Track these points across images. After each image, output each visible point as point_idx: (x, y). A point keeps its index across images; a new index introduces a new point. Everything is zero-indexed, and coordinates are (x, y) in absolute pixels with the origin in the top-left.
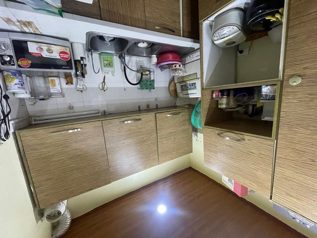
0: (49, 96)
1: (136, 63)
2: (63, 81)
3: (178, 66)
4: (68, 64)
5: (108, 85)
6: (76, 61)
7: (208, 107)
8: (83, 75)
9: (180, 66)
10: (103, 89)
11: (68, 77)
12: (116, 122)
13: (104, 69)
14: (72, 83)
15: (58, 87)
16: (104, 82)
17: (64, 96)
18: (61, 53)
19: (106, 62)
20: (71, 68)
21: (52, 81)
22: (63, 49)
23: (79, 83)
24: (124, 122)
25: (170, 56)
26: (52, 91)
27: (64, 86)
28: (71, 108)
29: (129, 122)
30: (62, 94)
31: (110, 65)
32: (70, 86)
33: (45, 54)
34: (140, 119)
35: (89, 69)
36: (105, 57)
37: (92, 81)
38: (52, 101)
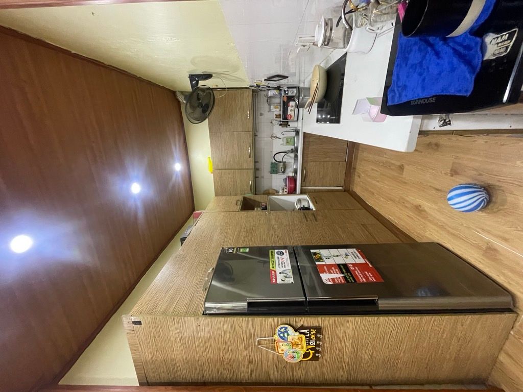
0: (270, 105)
1: (290, 163)
2: (278, 113)
3: (286, 190)
4: (285, 117)
5: (275, 140)
6: (288, 122)
7: (256, 200)
8: (280, 125)
9: (286, 192)
10: (272, 137)
11: (278, 116)
12: (251, 141)
13: (285, 139)
14: (276, 118)
15: (274, 110)
16: (277, 138)
17: (269, 112)
18: (291, 116)
19: (289, 140)
20: (283, 119)
21: (278, 108)
22: (293, 117)
23: (276, 122)
24: (250, 147)
25: (293, 186)
26: (272, 106)
27: (275, 113)
28: (261, 114)
29: (249, 151)
30: (270, 111)
31: (288, 142)
32: (275, 116)
33: (290, 108)
34: (250, 157)
35: (285, 129)
36: (293, 140)
37: (278, 130)
38: (266, 105)
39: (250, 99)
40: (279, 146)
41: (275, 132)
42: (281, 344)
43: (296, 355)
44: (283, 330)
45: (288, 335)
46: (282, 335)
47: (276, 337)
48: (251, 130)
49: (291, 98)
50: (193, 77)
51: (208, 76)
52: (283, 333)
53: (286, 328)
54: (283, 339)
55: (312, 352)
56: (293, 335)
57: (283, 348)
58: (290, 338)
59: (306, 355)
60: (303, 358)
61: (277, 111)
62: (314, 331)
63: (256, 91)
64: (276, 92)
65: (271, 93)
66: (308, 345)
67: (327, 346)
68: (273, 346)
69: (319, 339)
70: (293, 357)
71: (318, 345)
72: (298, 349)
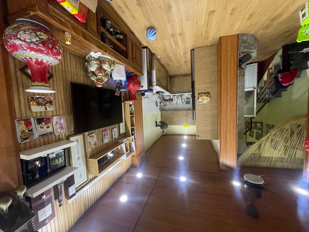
0: (166, 105)
4: (169, 100)
6: (171, 99)
8: (172, 101)
10: (176, 104)
11: (170, 102)
13: (177, 99)
16: (177, 102)
22: (169, 98)
23: (172, 103)
30: (168, 105)
33: (166, 99)
35: (174, 100)
37: (174, 102)
38: (167, 106)
39: (164, 111)
40: (180, 101)
41: (175, 103)
43: (207, 98)
44: (199, 102)
47: (201, 104)
48: (173, 111)
49: (164, 99)
50: (157, 126)
51: (156, 122)
53: (198, 102)
54: (202, 102)
55: (206, 95)
56: (200, 100)
57: (205, 102)
58: (201, 100)
59: (207, 96)
61: (168, 103)
62: (199, 95)
63: (162, 110)
64: (162, 103)
65: (163, 105)
66: (204, 96)
67: (204, 91)
68: (204, 104)
69: (202, 93)
70: (208, 99)
71: (204, 93)
72: (205, 98)
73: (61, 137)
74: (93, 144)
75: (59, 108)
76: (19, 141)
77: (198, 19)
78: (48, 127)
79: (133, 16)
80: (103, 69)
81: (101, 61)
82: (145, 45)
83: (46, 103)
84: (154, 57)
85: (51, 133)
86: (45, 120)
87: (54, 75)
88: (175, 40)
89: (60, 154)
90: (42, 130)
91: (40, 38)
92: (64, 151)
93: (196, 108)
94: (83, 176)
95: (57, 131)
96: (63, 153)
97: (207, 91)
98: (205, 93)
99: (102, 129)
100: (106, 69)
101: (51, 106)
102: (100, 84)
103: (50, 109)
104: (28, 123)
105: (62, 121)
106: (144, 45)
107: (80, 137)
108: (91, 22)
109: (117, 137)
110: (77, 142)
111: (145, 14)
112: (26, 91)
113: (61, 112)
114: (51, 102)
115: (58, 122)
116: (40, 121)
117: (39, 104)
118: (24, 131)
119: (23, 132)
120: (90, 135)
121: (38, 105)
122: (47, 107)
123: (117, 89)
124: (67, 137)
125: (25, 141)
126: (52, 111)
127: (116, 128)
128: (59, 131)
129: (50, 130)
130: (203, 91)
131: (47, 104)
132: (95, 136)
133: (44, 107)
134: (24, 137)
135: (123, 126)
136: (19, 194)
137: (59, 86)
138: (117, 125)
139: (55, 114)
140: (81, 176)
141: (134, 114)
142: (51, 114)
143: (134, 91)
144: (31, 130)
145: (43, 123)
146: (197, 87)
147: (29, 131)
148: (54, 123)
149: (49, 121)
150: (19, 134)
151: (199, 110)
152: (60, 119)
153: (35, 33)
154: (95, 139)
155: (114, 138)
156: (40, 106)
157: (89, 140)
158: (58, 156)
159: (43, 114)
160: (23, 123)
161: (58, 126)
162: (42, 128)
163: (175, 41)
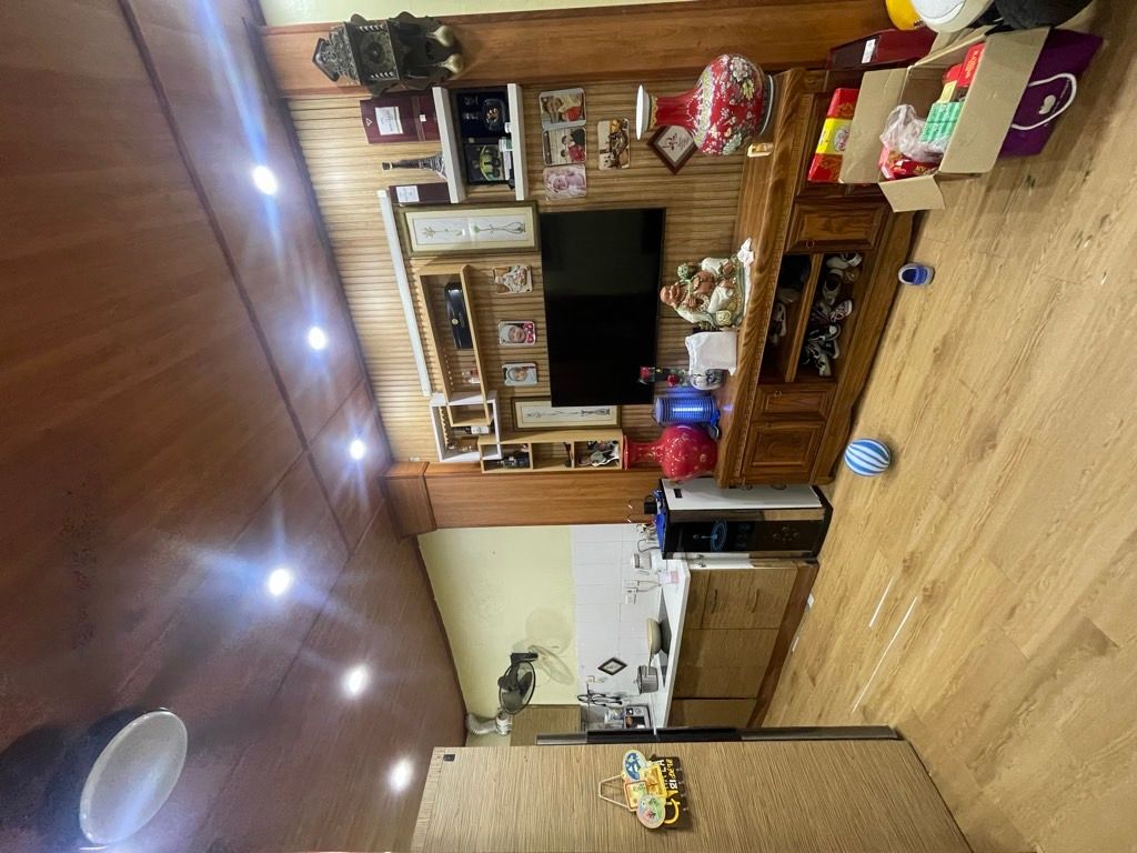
42: (631, 786)
43: (655, 809)
44: (631, 760)
45: (639, 767)
46: (631, 769)
47: (625, 775)
50: (517, 659)
52: (632, 764)
53: (634, 755)
54: (634, 777)
55: (676, 804)
56: (647, 768)
57: (636, 794)
58: (641, 773)
59: (669, 811)
60: (666, 818)
62: (670, 762)
66: (669, 789)
67: (694, 796)
68: (622, 794)
69: (680, 776)
70: (652, 815)
71: (682, 788)
72: (656, 796)
73: (538, 185)
74: (504, 280)
75: (604, 186)
76: (543, 95)
77: (1029, 605)
78: (563, 154)
79: (900, 374)
80: (712, 288)
81: (731, 274)
82: (835, 502)
83: (615, 154)
84: (805, 564)
85: (549, 160)
86: (580, 148)
87: (676, 179)
88: (899, 596)
89: (500, 168)
90: (559, 141)
91: (741, 83)
92: (504, 182)
93: (600, 747)
94: (429, 239)
95: (552, 172)
96: (501, 178)
97: (699, 814)
98: (682, 796)
99: (544, 319)
100: (714, 297)
101: (609, 164)
102: (668, 294)
103: (603, 161)
104: (575, 114)
105: (574, 190)
106: (831, 496)
107: (529, 238)
108: (821, 217)
109: (508, 383)
110: (519, 229)
111: (924, 395)
112: (641, 87)
113: (596, 190)
114: (616, 164)
115: (572, 179)
116: (579, 136)
117: (613, 137)
118: (562, 104)
119: (560, 103)
120: (529, 273)
121: (612, 134)
122: (607, 155)
123: (659, 371)
124: (536, 202)
125: (541, 104)
126: (598, 169)
127: (535, 382)
128: (553, 178)
129: (557, 158)
130: (691, 783)
131: (612, 156)
132: (524, 290)
133: (606, 147)
134: (549, 104)
135: (539, 416)
136: (452, 59)
137: (654, 188)
138: (547, 391)
139: (591, 174)
140: (430, 232)
141: (576, 466)
142: (592, 163)
143: (659, 451)
144: (561, 119)
145: (573, 143)
146: (715, 751)
147: (560, 114)
148: (572, 169)
149: (576, 158)
150: (557, 94)
151: (588, 762)
152: (578, 184)
153: (749, 77)
154: (516, 288)
155: (509, 367)
156: (608, 140)
157: (519, 266)
158: (497, 161)
159: (591, 147)
160: (576, 105)
161: (563, 177)
162: (563, 139)
163: (896, 600)
